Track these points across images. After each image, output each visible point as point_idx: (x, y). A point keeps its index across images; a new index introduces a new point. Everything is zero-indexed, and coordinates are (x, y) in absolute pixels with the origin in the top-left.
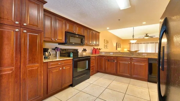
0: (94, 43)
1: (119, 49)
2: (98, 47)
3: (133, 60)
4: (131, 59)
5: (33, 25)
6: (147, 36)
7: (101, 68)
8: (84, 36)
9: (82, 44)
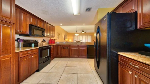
0: (49, 35)
1: (67, 40)
2: (54, 38)
3: (79, 46)
4: (78, 46)
5: (6, 17)
6: (83, 32)
7: (58, 54)
8: (44, 29)
9: (43, 35)
